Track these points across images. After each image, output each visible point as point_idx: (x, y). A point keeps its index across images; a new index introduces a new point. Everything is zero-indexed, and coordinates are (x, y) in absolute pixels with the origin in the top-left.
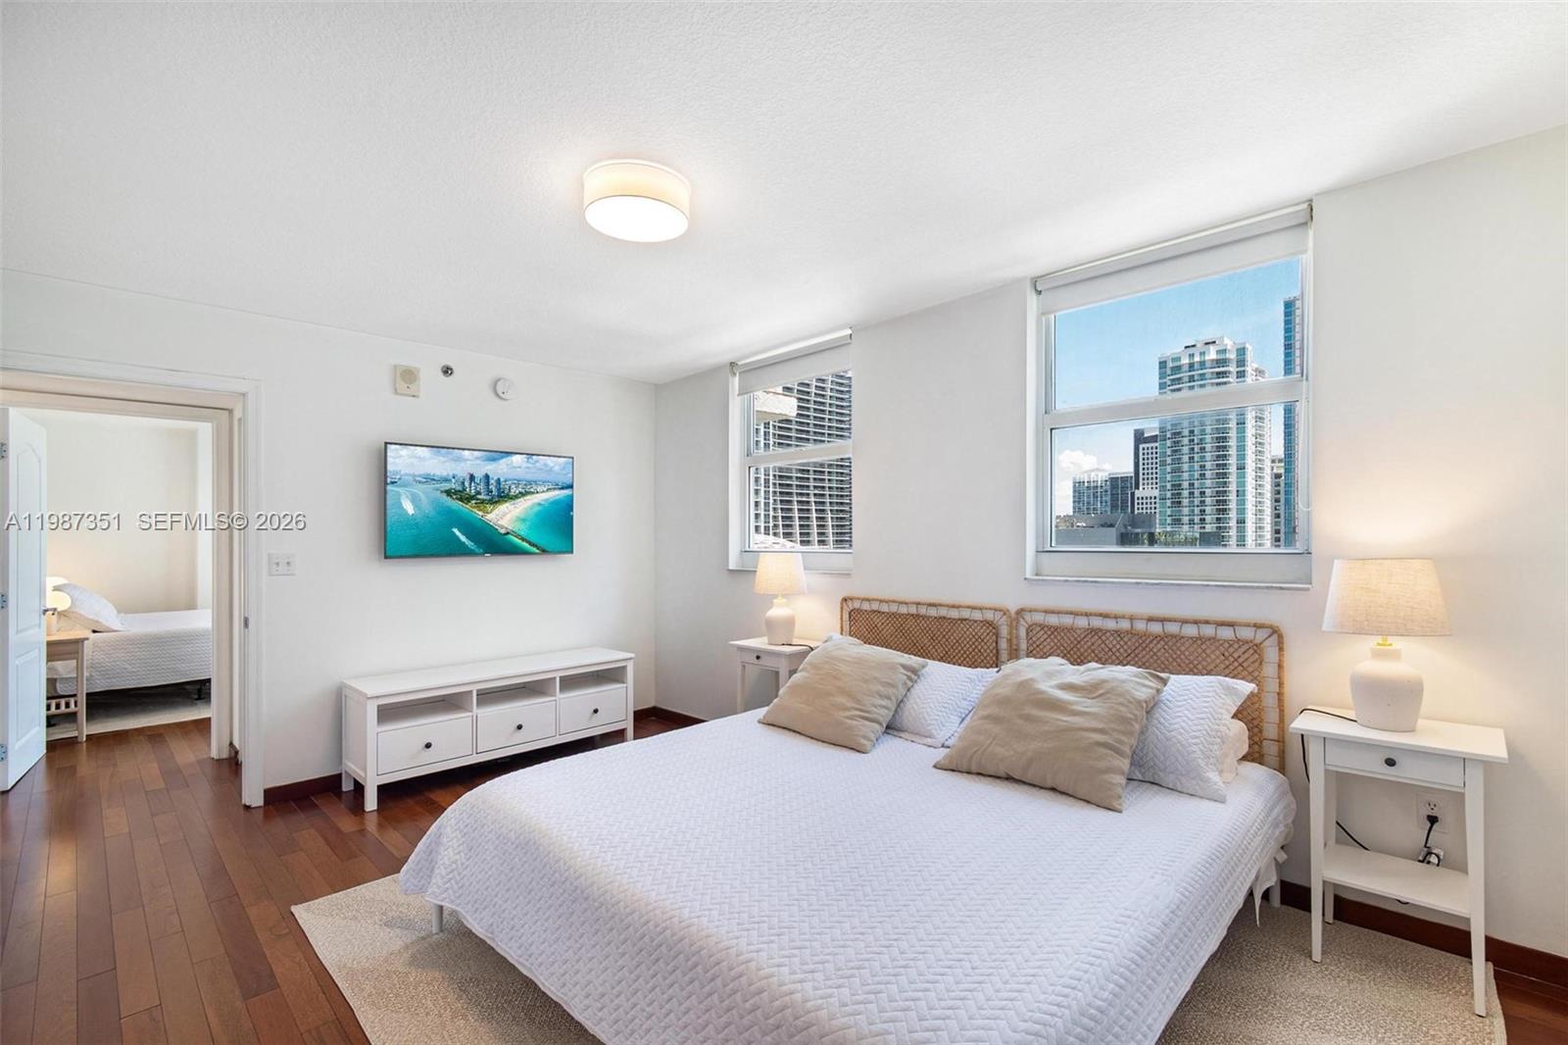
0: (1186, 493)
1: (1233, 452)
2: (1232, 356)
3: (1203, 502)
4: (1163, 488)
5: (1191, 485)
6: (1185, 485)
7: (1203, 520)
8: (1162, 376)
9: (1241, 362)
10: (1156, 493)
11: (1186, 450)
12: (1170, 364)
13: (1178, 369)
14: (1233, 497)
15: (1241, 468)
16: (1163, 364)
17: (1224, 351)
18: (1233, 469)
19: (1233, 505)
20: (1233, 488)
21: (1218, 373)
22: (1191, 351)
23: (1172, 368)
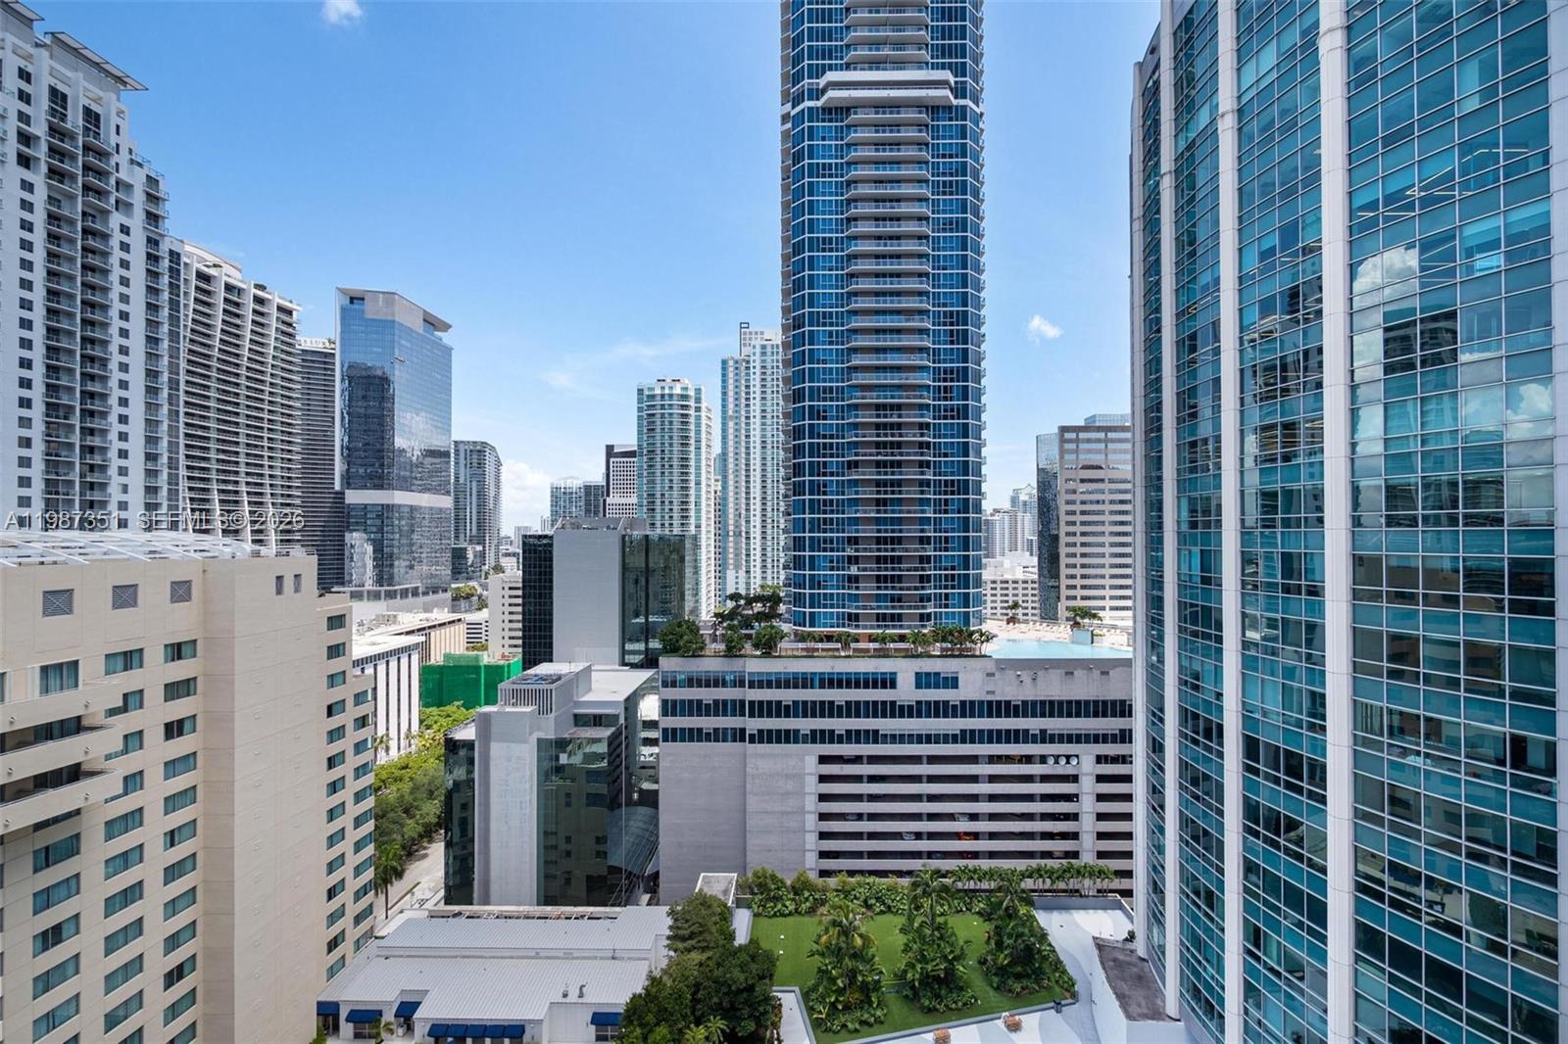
0: (658, 502)
1: (692, 470)
2: (692, 393)
3: (671, 510)
4: (640, 497)
5: (663, 495)
6: (658, 495)
7: (671, 525)
8: (640, 401)
9: (698, 400)
10: (634, 500)
11: (658, 465)
12: (646, 392)
13: (652, 397)
14: (692, 506)
15: (698, 483)
16: (640, 391)
17: (686, 389)
18: (692, 484)
19: (692, 513)
20: (692, 499)
21: (682, 406)
22: (662, 384)
23: (648, 396)
